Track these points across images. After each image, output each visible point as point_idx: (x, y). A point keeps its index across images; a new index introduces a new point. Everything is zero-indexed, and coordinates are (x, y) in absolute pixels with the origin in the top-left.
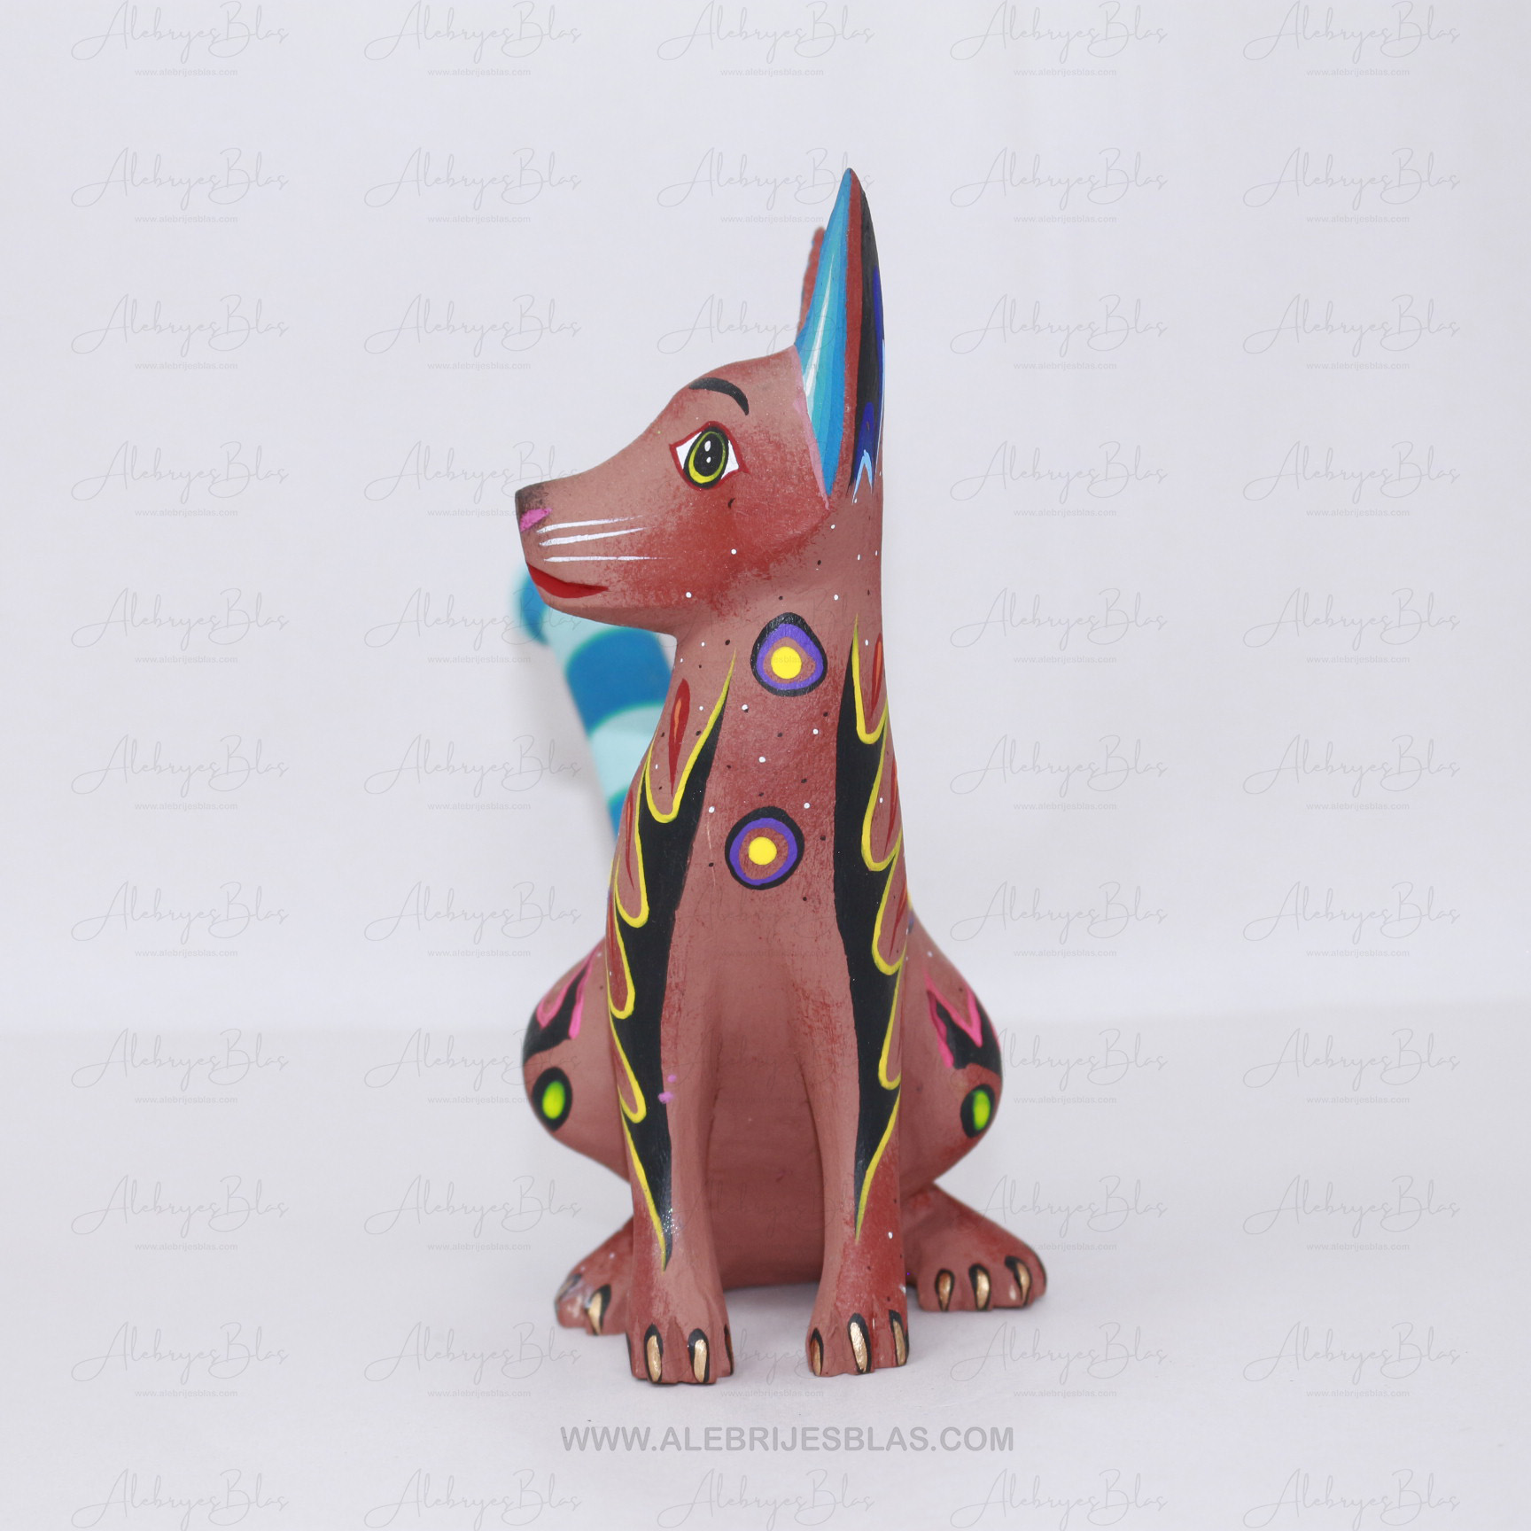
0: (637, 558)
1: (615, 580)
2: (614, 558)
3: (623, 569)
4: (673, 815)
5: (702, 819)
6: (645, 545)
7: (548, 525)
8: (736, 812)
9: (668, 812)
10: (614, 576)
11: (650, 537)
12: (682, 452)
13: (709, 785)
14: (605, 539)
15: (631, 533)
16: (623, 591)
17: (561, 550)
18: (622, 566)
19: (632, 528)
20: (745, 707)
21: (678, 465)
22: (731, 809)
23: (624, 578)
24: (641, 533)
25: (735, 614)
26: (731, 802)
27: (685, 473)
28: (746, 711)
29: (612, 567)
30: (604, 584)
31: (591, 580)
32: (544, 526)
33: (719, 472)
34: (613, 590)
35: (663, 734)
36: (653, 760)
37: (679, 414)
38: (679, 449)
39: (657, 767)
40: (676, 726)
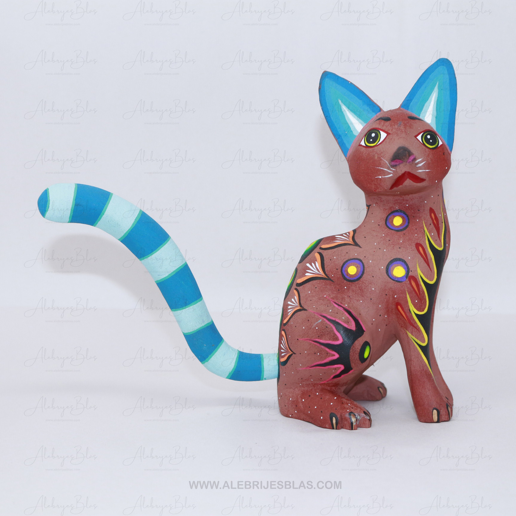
0: (428, 170)
2: (426, 170)
3: (427, 174)
4: (443, 248)
5: (446, 248)
9: (441, 247)
11: (428, 164)
13: (446, 238)
14: (423, 164)
17: (420, 168)
19: (424, 161)
21: (421, 143)
23: (428, 176)
27: (424, 144)
30: (426, 178)
31: (424, 177)
32: (416, 160)
33: (436, 144)
34: (427, 180)
35: (430, 224)
36: (429, 232)
37: (411, 127)
38: (417, 137)
39: (432, 234)
40: (435, 221)
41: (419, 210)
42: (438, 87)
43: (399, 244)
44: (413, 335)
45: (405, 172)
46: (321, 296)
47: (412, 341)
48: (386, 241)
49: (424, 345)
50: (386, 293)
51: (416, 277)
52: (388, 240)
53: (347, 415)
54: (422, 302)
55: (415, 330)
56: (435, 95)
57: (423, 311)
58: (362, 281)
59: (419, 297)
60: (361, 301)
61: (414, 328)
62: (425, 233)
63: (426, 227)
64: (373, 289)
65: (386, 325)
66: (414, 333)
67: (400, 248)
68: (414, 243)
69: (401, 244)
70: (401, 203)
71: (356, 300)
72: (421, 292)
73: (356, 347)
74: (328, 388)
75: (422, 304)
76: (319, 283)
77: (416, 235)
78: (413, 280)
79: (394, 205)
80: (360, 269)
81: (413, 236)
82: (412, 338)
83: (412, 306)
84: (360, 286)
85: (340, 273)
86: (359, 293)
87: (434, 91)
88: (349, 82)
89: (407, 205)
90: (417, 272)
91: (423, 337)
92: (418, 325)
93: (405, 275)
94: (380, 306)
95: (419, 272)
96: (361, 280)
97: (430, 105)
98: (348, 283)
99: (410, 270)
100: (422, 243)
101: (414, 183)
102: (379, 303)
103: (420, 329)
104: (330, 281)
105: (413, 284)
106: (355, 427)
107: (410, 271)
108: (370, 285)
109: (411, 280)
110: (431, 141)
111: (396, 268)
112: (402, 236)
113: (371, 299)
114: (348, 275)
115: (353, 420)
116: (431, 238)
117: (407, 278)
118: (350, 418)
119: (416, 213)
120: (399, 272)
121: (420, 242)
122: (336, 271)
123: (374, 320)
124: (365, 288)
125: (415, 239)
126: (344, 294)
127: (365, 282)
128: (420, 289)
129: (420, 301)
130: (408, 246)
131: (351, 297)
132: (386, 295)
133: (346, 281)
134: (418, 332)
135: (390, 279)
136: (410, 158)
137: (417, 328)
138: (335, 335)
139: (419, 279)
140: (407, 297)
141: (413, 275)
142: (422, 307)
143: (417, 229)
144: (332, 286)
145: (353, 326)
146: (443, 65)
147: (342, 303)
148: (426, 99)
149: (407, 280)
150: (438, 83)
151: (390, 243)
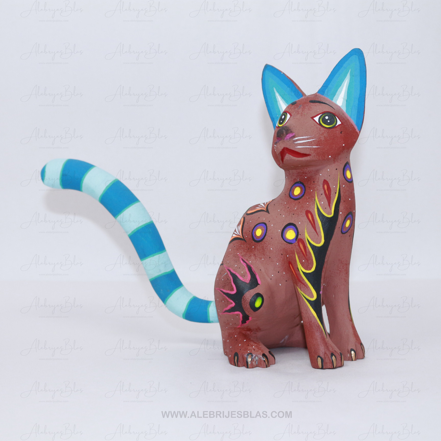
0: (317, 147)
1: (313, 153)
2: (311, 147)
3: (314, 150)
4: (332, 215)
5: (339, 216)
6: (318, 143)
7: (296, 138)
8: (346, 213)
9: (331, 214)
10: (313, 152)
11: (318, 141)
12: (317, 119)
13: (340, 206)
14: (309, 141)
15: (313, 140)
16: (314, 156)
17: (300, 144)
18: (314, 149)
19: (313, 139)
20: (344, 186)
21: (317, 123)
22: (345, 212)
23: (315, 152)
24: (316, 140)
25: (338, 162)
26: (345, 211)
27: (320, 124)
28: (344, 187)
29: (312, 149)
30: (311, 154)
31: (308, 153)
32: (295, 138)
33: (334, 124)
34: (312, 155)
35: (322, 194)
36: (319, 201)
37: (310, 109)
38: (315, 118)
39: (322, 203)
40: (327, 192)
41: (314, 182)
42: (350, 74)
43: (293, 211)
44: (302, 291)
45: (284, 148)
46: (235, 254)
47: (301, 296)
48: (286, 208)
49: (312, 299)
50: (282, 253)
51: (304, 240)
52: (287, 207)
53: (245, 356)
54: (309, 262)
55: (303, 286)
56: (347, 81)
57: (310, 269)
58: (264, 242)
59: (305, 258)
60: (263, 259)
61: (302, 284)
62: (316, 201)
63: (317, 196)
64: (271, 249)
65: (286, 281)
66: (302, 289)
67: (293, 214)
68: (305, 210)
69: (295, 211)
70: (301, 176)
71: (259, 258)
72: (307, 253)
73: (247, 298)
74: (244, 332)
75: (309, 264)
76: (237, 243)
77: (308, 203)
78: (301, 242)
79: (297, 177)
80: (264, 231)
81: (305, 205)
82: (301, 293)
83: (299, 265)
84: (262, 246)
85: (251, 235)
86: (262, 252)
87: (346, 78)
88: (282, 72)
89: (306, 178)
90: (305, 235)
91: (311, 293)
92: (306, 282)
93: (295, 238)
94: (278, 264)
95: (307, 236)
96: (264, 240)
97: (342, 90)
98: (255, 243)
99: (299, 233)
100: (311, 210)
101: (294, 157)
102: (276, 262)
103: (308, 286)
104: (244, 241)
105: (301, 246)
106: (250, 366)
107: (299, 235)
108: (269, 246)
109: (299, 242)
110: (329, 121)
111: (288, 231)
112: (297, 204)
113: (270, 258)
114: (255, 236)
115: (249, 360)
116: (321, 206)
117: (296, 241)
118: (246, 358)
119: (311, 184)
120: (291, 235)
121: (309, 209)
122: (249, 233)
123: (273, 275)
124: (266, 248)
125: (306, 207)
126: (252, 252)
127: (266, 243)
128: (307, 251)
129: (307, 261)
130: (299, 213)
131: (256, 255)
132: (282, 254)
133: (254, 242)
134: (306, 288)
135: (283, 241)
136: (288, 135)
137: (305, 284)
138: (232, 286)
139: (306, 241)
140: (296, 257)
141: (301, 238)
142: (309, 267)
143: (310, 198)
144: (245, 246)
145: (248, 279)
146: (356, 54)
147: (247, 260)
148: (339, 85)
149: (297, 242)
150: (350, 71)
151: (288, 210)
